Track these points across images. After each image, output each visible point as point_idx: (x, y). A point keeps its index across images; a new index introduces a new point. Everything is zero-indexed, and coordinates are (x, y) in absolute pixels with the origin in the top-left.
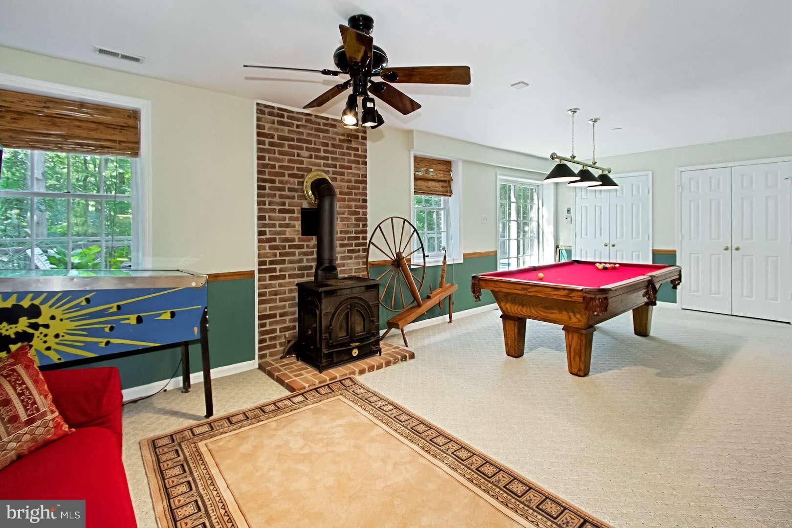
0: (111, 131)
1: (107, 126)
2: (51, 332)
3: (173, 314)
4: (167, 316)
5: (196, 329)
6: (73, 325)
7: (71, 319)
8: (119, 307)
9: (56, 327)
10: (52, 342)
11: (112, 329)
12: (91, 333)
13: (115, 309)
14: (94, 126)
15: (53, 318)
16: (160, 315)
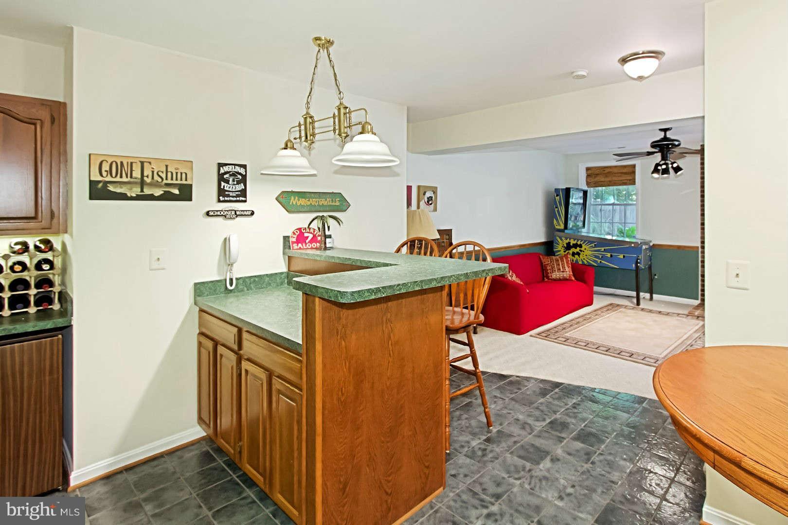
0: (626, 176)
1: (625, 173)
2: (585, 254)
3: (624, 256)
4: (621, 256)
5: (634, 265)
6: (590, 253)
7: (592, 251)
8: (604, 249)
9: (587, 252)
10: (585, 257)
11: (602, 257)
12: (596, 257)
13: (603, 250)
14: (620, 174)
15: (585, 249)
16: (619, 256)
